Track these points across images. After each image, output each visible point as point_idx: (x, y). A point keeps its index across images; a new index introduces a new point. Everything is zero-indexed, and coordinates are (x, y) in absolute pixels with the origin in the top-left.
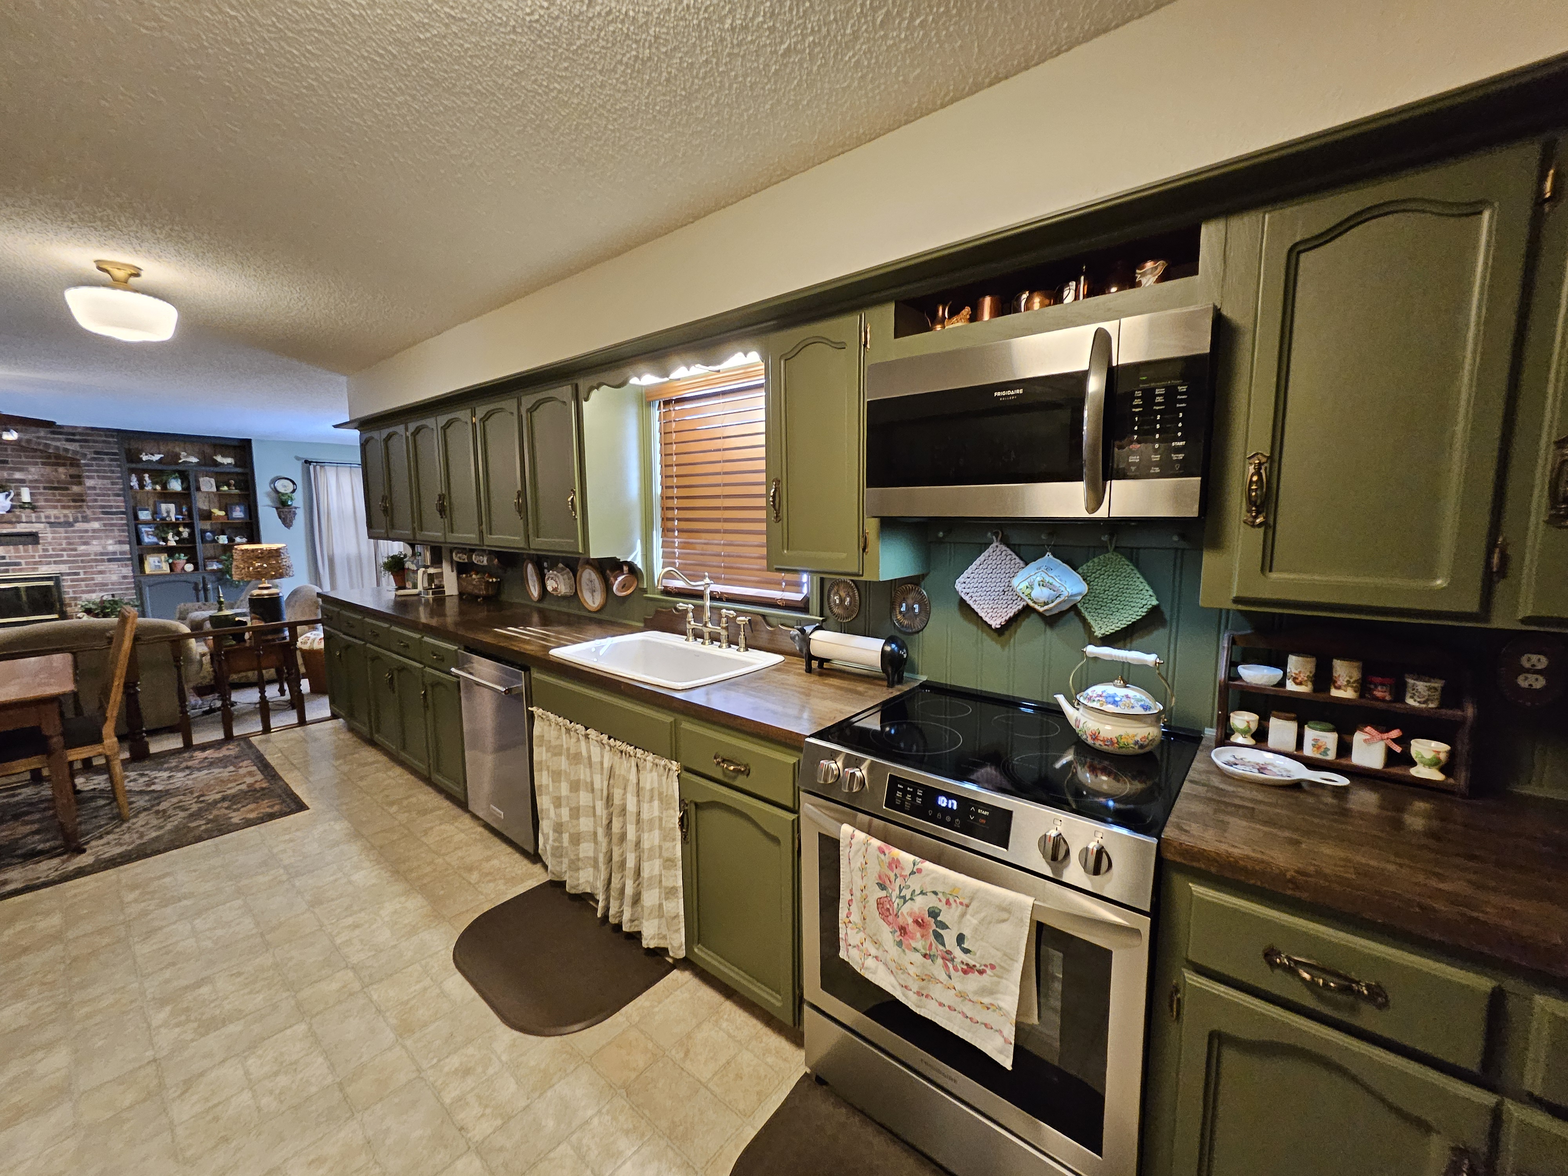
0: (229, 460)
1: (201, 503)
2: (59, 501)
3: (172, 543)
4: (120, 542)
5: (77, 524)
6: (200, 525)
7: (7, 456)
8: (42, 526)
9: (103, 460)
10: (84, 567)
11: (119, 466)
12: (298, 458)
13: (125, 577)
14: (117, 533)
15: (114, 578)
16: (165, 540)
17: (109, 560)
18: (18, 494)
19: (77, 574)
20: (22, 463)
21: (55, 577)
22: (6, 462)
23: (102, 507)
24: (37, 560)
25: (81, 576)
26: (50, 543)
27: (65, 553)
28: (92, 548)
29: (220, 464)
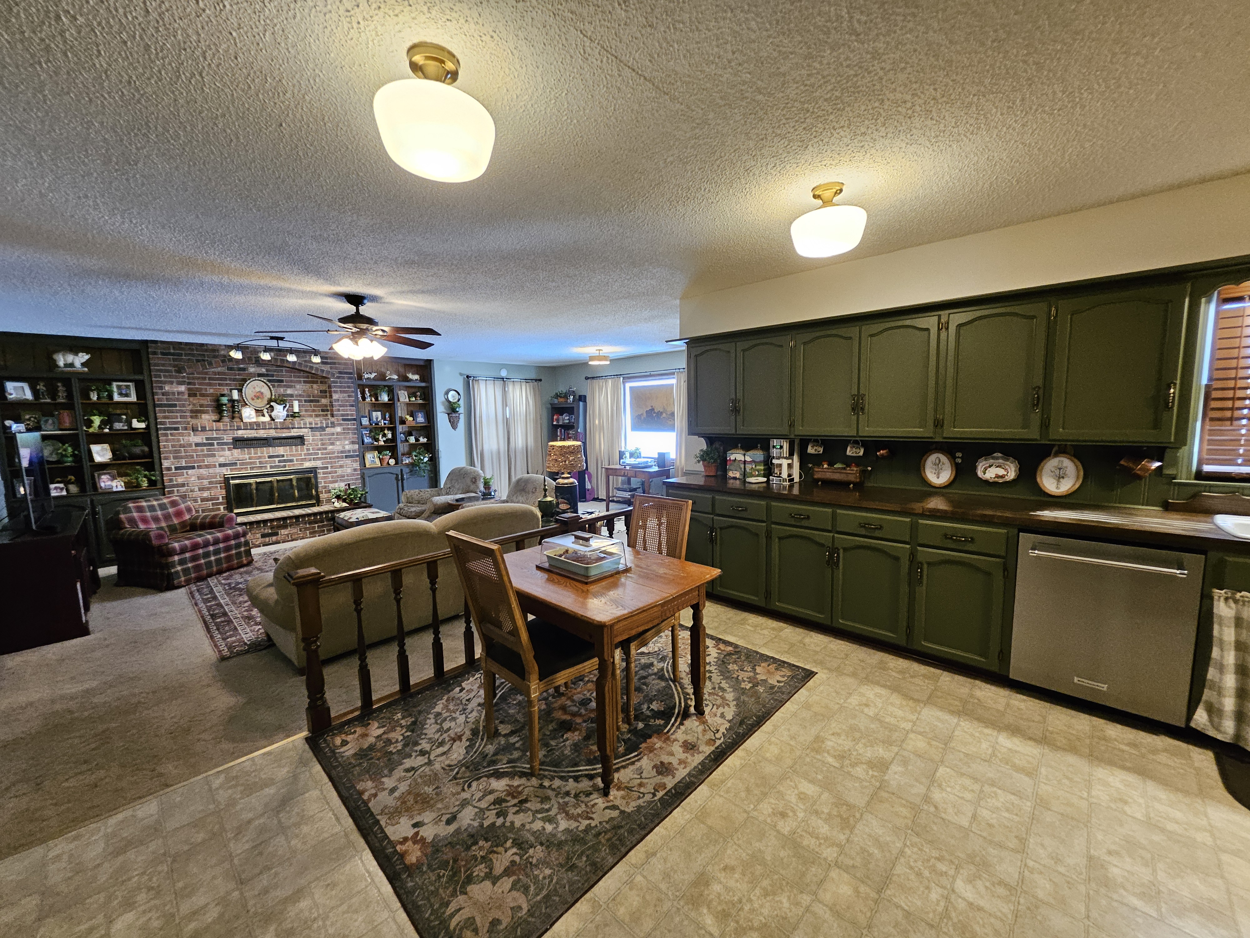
0: (416, 377)
1: (401, 412)
2: (314, 411)
3: (382, 443)
4: (353, 443)
5: (328, 429)
6: (400, 428)
7: (282, 376)
8: (306, 430)
9: (343, 378)
10: (331, 463)
11: (352, 383)
12: (461, 374)
13: (355, 470)
14: (351, 436)
15: (349, 471)
16: (377, 440)
17: (346, 457)
18: (292, 406)
19: (327, 468)
20: (291, 381)
21: (314, 470)
22: (282, 381)
23: (343, 415)
24: (303, 457)
25: (329, 470)
26: (311, 444)
27: (319, 452)
28: (337, 448)
29: (411, 380)
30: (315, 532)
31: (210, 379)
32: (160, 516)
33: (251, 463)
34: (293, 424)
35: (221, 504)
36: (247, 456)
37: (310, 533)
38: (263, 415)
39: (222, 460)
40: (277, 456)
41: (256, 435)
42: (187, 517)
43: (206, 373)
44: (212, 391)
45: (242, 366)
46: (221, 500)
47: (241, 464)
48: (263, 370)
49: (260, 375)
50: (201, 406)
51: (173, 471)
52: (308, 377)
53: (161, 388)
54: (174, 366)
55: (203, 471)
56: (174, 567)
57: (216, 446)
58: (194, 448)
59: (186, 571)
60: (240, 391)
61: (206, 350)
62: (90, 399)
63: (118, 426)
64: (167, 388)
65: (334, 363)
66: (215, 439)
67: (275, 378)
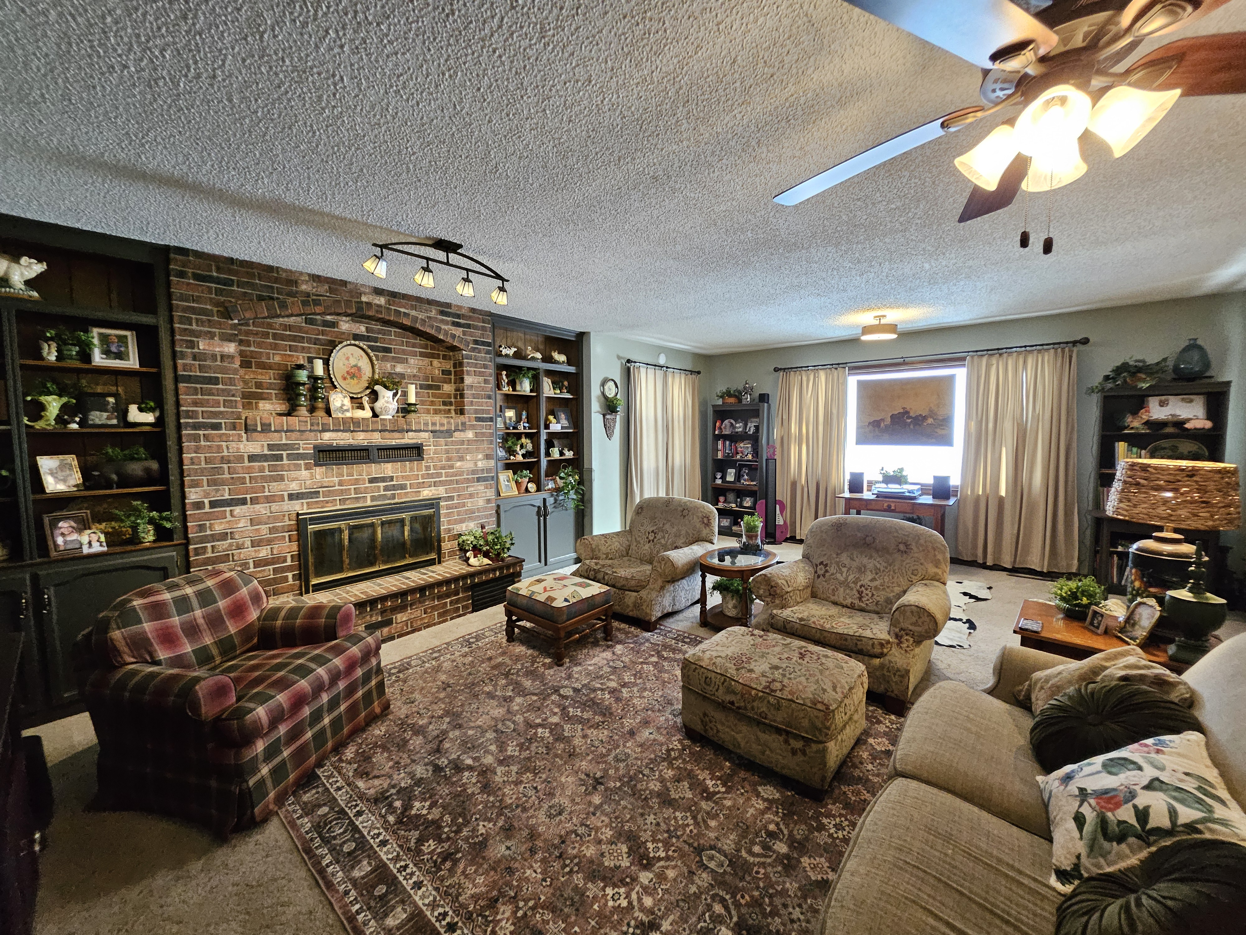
1: (544, 409)
2: (432, 403)
3: (520, 458)
4: (486, 457)
5: (456, 434)
6: (544, 435)
7: (391, 342)
8: (425, 435)
9: (480, 351)
10: (458, 490)
11: (490, 360)
12: (619, 357)
13: (488, 501)
14: (486, 445)
15: (481, 502)
16: (513, 453)
17: (479, 480)
18: (405, 394)
19: (451, 498)
20: (404, 352)
21: (433, 503)
22: (387, 350)
23: (476, 411)
24: (421, 481)
25: (455, 501)
26: (432, 458)
27: (443, 471)
28: (467, 465)
29: (557, 362)
30: (446, 613)
31: (275, 336)
32: (201, 621)
33: (342, 492)
34: (409, 424)
35: (289, 569)
36: (336, 480)
37: (440, 615)
38: (363, 408)
39: (294, 487)
40: (383, 480)
41: (351, 441)
42: (254, 615)
43: (270, 326)
44: (277, 359)
45: (329, 318)
46: (289, 563)
47: (326, 494)
48: (361, 329)
49: (356, 337)
50: (259, 385)
51: (207, 509)
52: (426, 347)
53: (192, 345)
54: (217, 304)
55: (261, 509)
56: (255, 770)
57: (285, 461)
58: (247, 463)
59: (278, 773)
60: (326, 363)
61: (277, 280)
62: (42, 358)
63: (98, 417)
64: (203, 345)
65: (468, 326)
66: (285, 447)
67: (378, 344)
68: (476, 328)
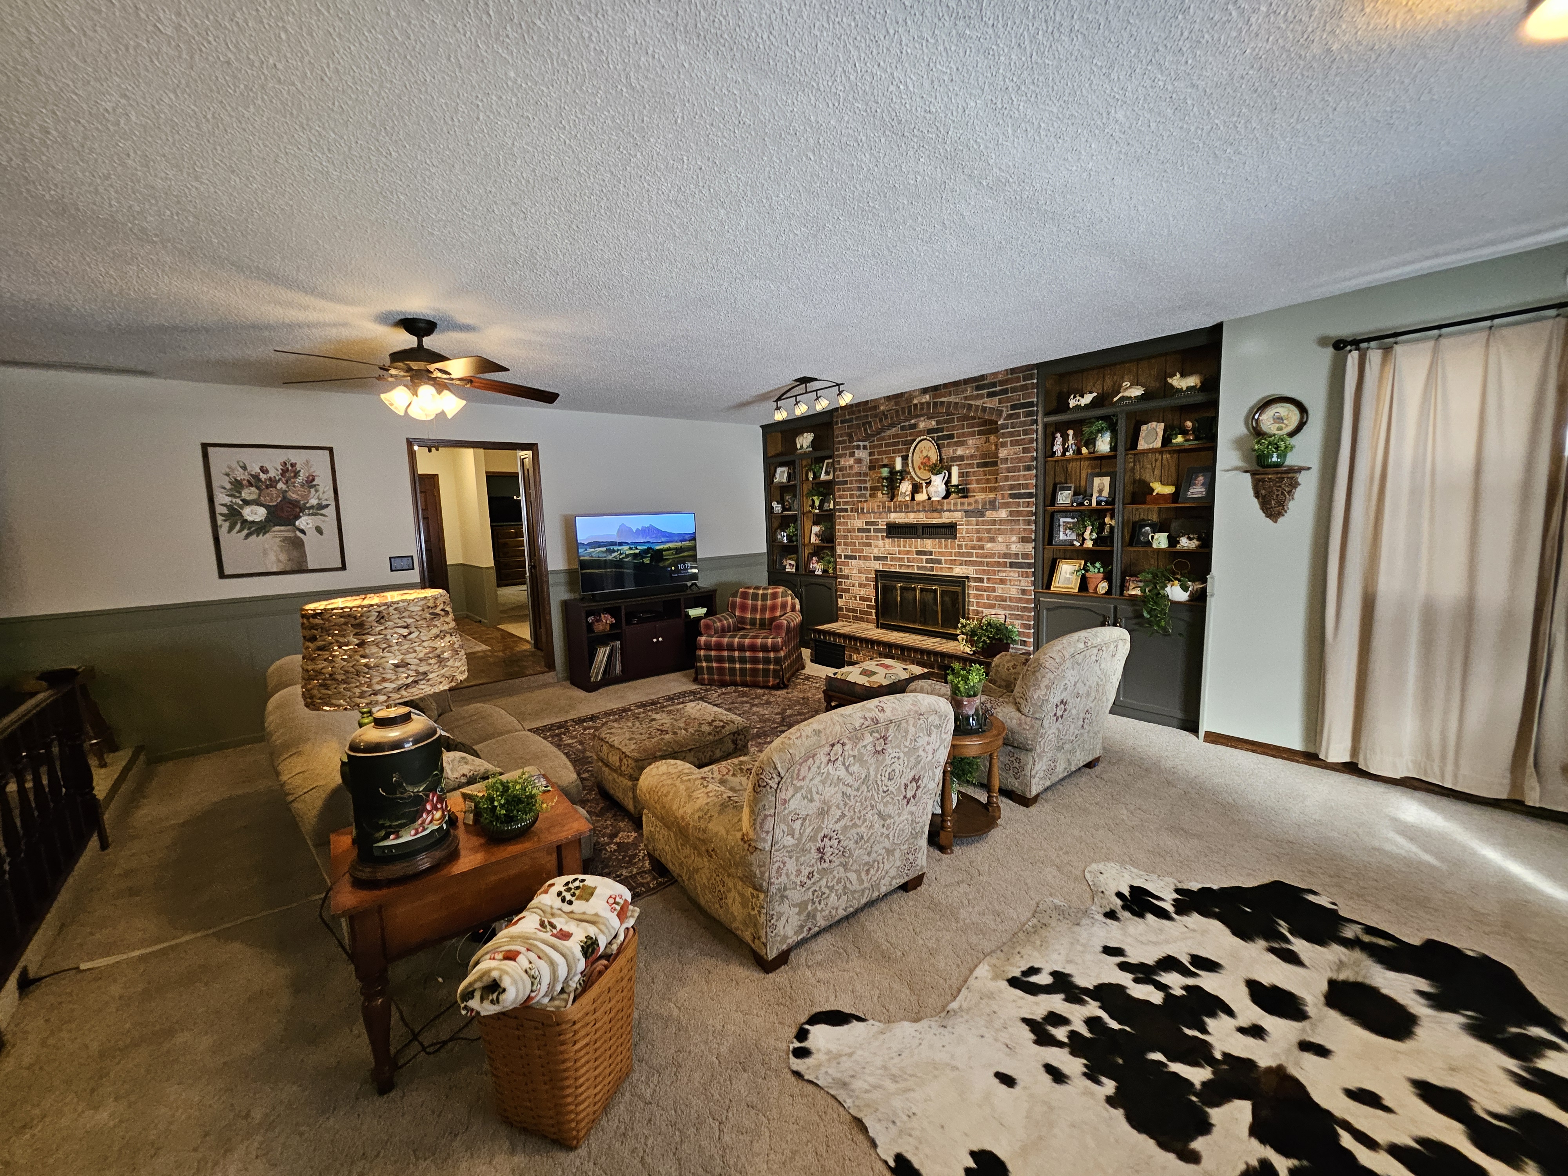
3: (1089, 543)
4: (1024, 540)
5: (988, 513)
8: (961, 515)
9: (1017, 416)
10: (988, 573)
11: (1045, 421)
12: (1319, 339)
13: (1024, 592)
14: (1021, 526)
15: (1014, 592)
16: (1082, 538)
17: (1012, 565)
19: (981, 580)
20: (963, 435)
21: (961, 582)
22: (951, 437)
23: (1012, 487)
24: (954, 558)
25: (985, 584)
26: (963, 537)
27: (974, 551)
28: (997, 547)
29: (1176, 393)
33: (900, 559)
34: (948, 504)
35: (873, 607)
36: (897, 549)
39: (876, 552)
40: (925, 553)
41: (907, 520)
43: (883, 439)
45: (913, 421)
46: (872, 603)
47: (892, 559)
48: (933, 423)
49: (929, 432)
51: (843, 559)
53: (840, 463)
54: (848, 435)
55: (862, 564)
57: (872, 534)
58: (857, 533)
59: (711, 670)
60: (905, 458)
61: (869, 410)
64: (843, 462)
65: (1005, 391)
66: (873, 523)
67: (945, 433)
68: (1014, 390)
